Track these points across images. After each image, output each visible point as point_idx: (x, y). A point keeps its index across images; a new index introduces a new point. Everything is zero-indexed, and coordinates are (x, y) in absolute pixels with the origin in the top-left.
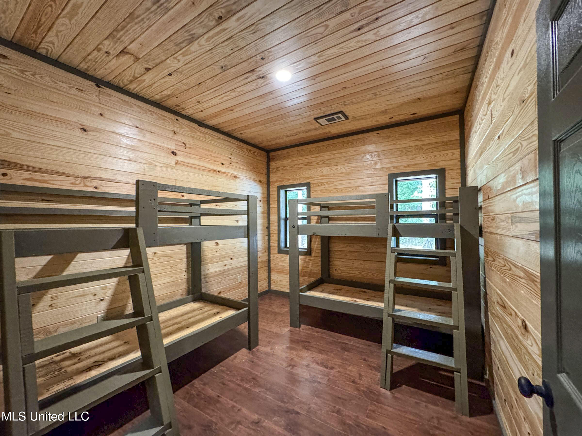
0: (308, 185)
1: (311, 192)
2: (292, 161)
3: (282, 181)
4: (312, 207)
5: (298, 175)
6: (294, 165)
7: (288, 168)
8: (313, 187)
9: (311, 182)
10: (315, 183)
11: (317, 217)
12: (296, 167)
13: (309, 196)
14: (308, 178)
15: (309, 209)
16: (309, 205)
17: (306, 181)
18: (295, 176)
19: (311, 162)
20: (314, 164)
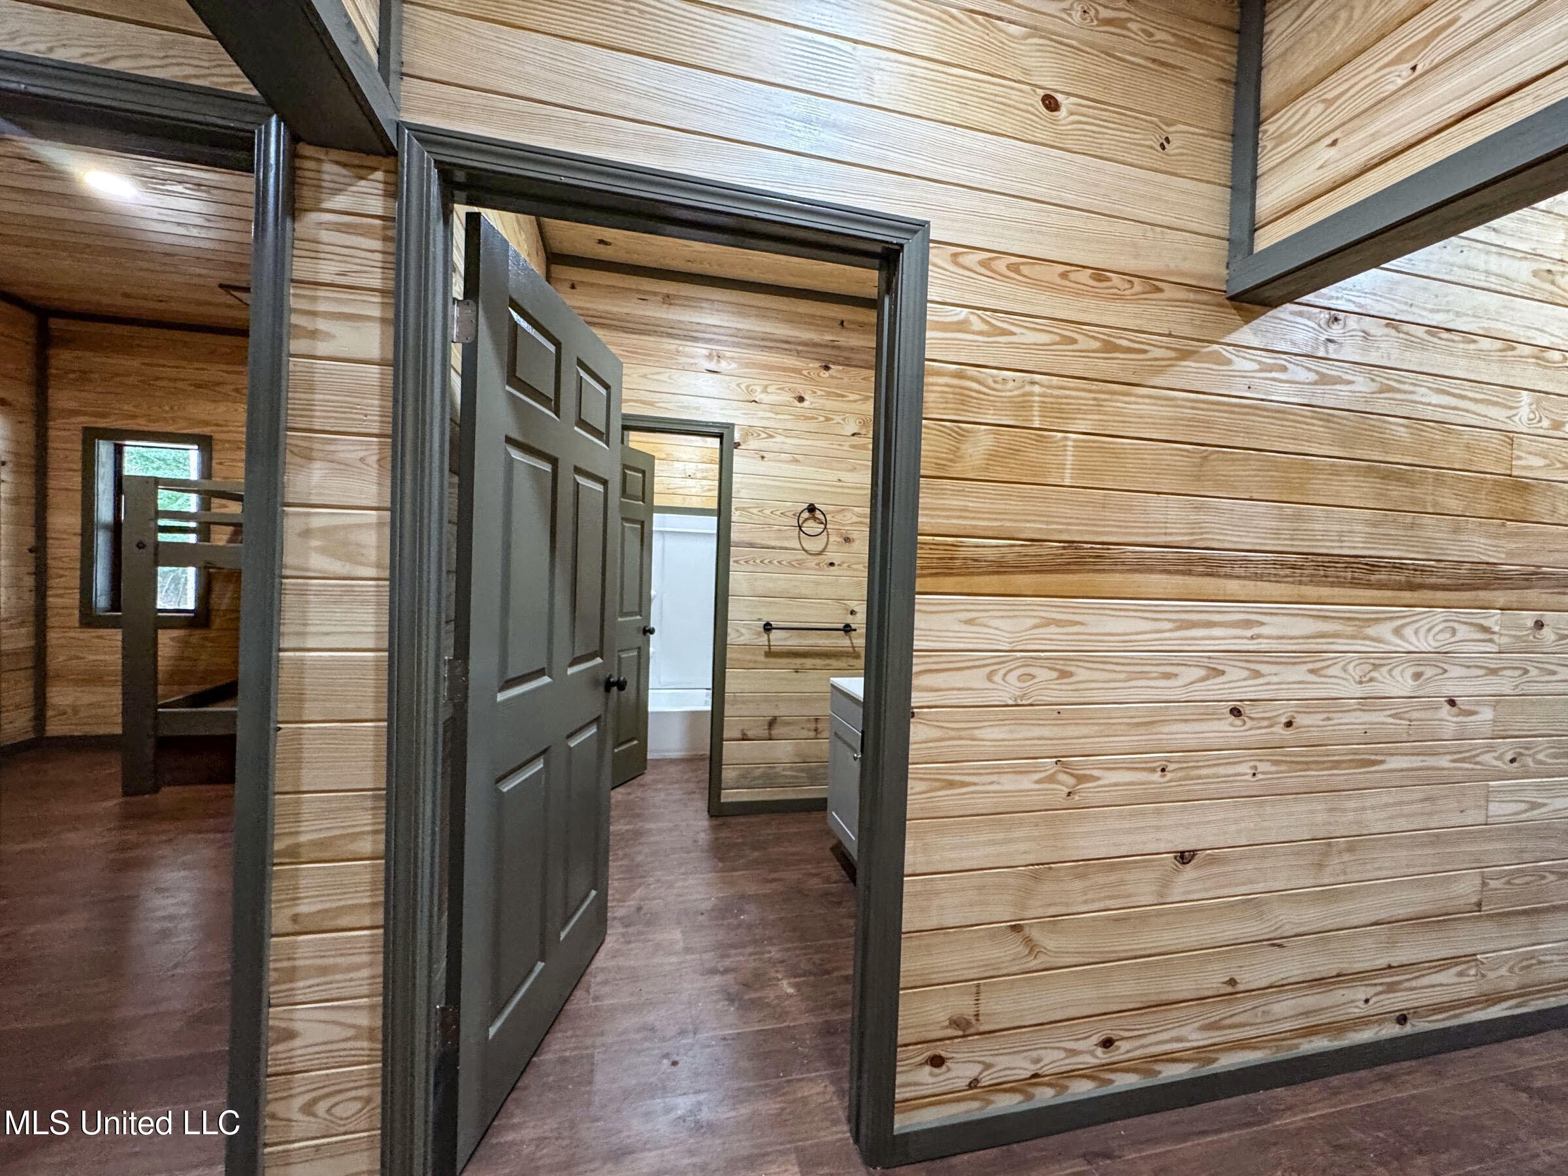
0: (205, 443)
1: (214, 462)
2: (144, 364)
3: (104, 415)
4: (216, 502)
5: (167, 408)
6: (157, 379)
7: (131, 380)
8: (223, 450)
9: (216, 436)
10: (229, 441)
11: (230, 529)
12: (160, 383)
13: (207, 470)
14: (207, 423)
15: (205, 505)
16: (207, 497)
17: (196, 431)
18: (156, 409)
19: (219, 384)
20: (228, 389)
